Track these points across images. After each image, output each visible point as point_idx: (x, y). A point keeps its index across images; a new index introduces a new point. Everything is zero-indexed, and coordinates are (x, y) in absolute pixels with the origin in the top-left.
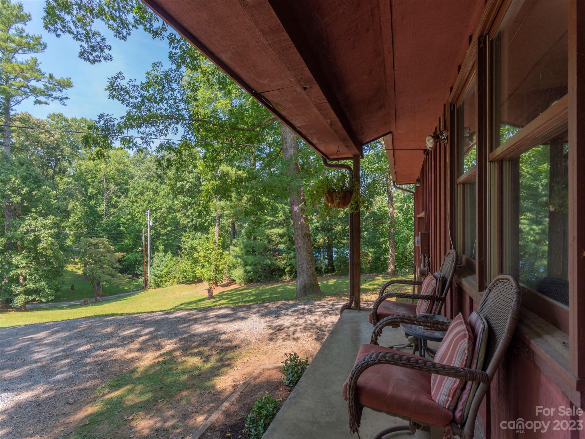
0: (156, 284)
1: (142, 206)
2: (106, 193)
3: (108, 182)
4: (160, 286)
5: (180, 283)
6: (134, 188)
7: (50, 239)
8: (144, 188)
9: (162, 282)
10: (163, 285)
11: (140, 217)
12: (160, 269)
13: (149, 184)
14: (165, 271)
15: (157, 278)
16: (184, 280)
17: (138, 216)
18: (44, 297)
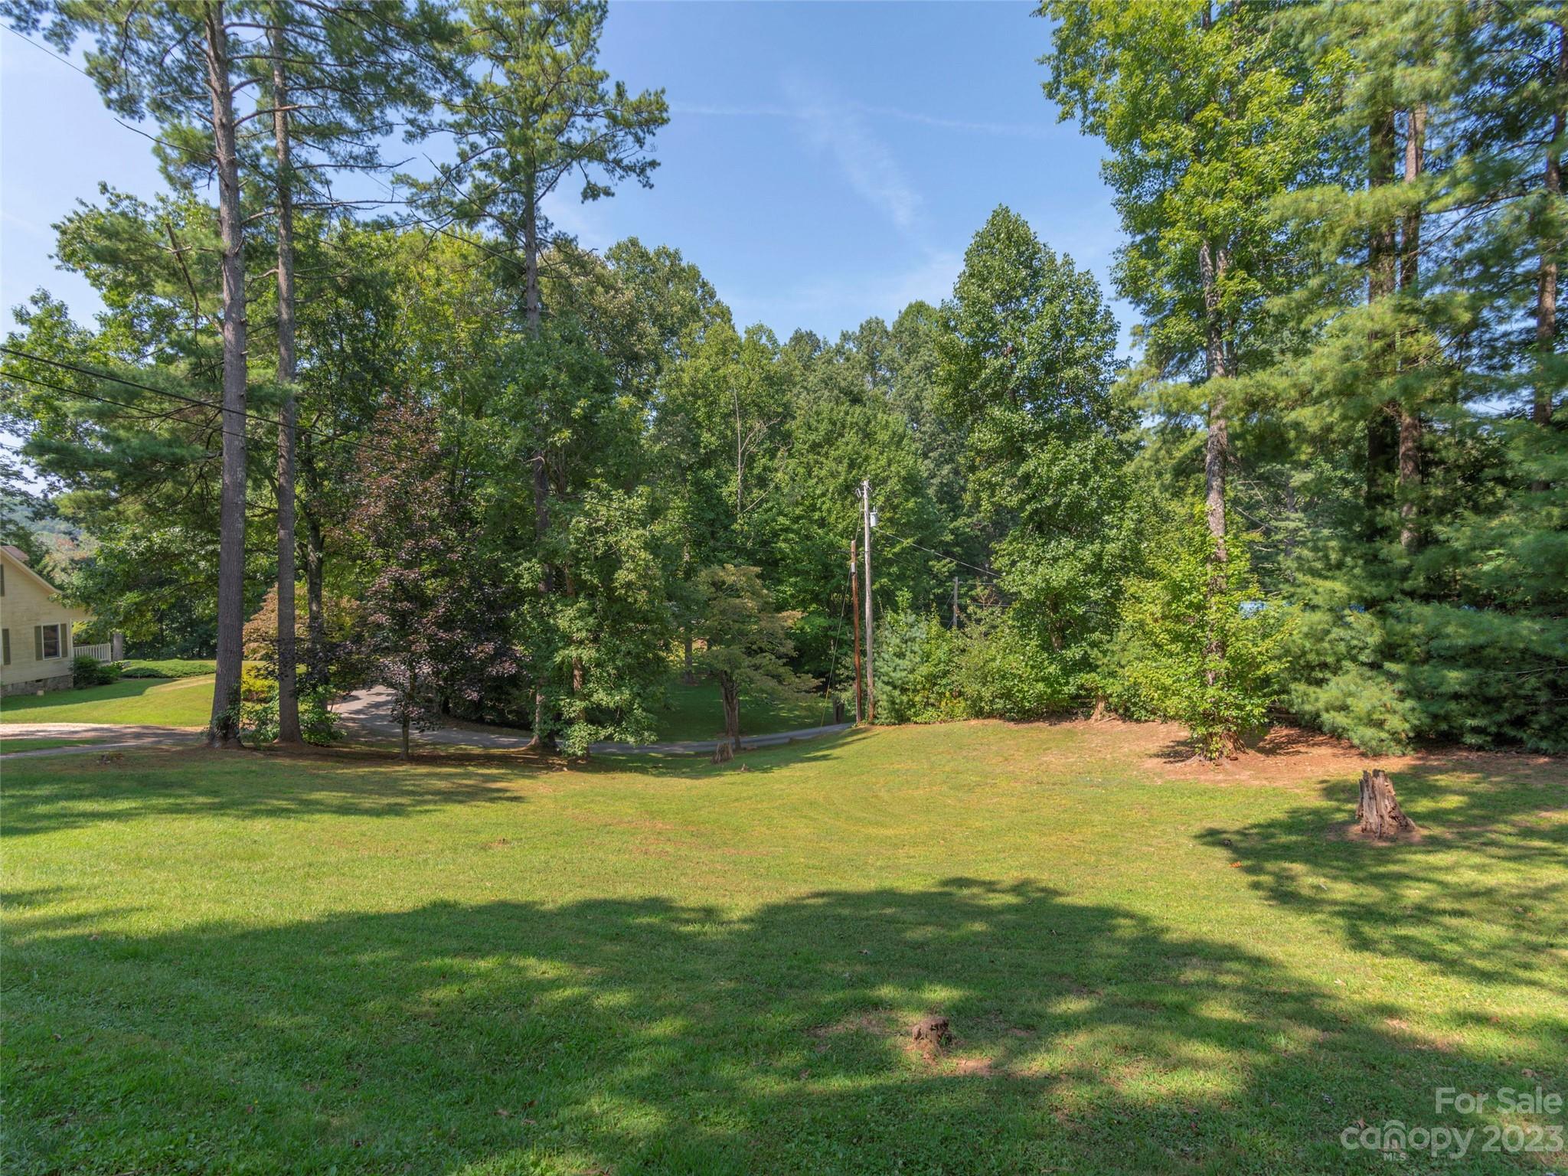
0: (894, 709)
1: (834, 475)
2: (742, 442)
3: (744, 415)
4: (908, 720)
5: (979, 714)
6: (810, 428)
7: (643, 554)
8: (834, 424)
9: (914, 706)
10: (916, 715)
11: (829, 511)
12: (905, 663)
13: (847, 413)
14: (924, 670)
15: (897, 693)
16: (999, 704)
17: (824, 507)
18: (632, 734)
